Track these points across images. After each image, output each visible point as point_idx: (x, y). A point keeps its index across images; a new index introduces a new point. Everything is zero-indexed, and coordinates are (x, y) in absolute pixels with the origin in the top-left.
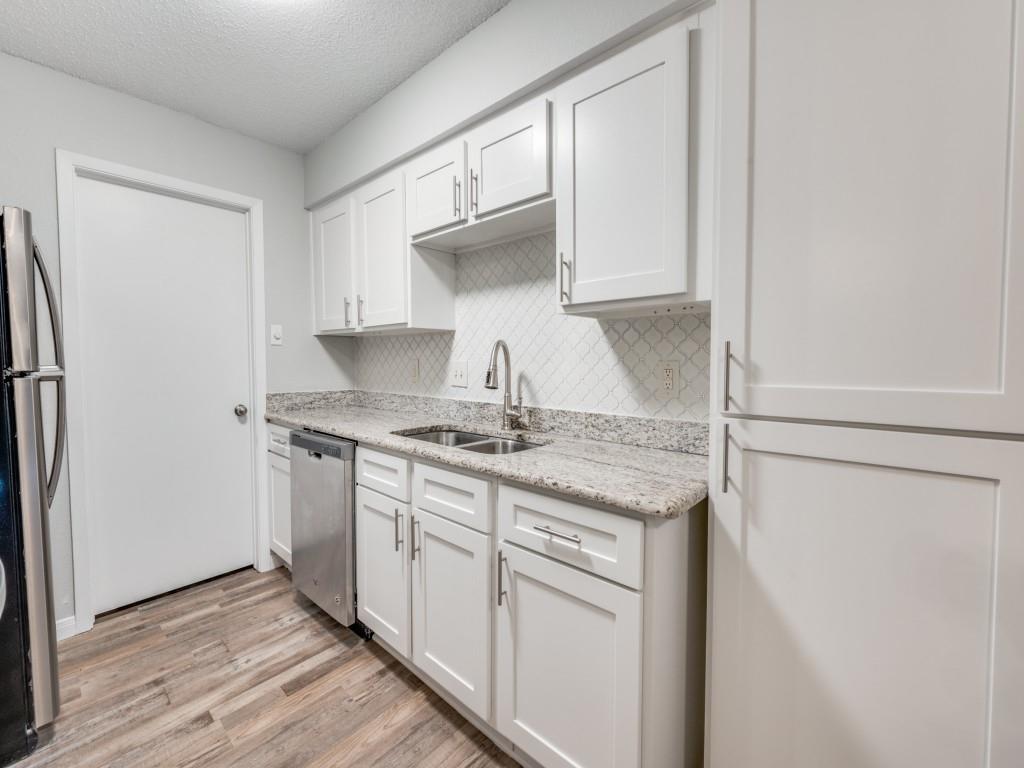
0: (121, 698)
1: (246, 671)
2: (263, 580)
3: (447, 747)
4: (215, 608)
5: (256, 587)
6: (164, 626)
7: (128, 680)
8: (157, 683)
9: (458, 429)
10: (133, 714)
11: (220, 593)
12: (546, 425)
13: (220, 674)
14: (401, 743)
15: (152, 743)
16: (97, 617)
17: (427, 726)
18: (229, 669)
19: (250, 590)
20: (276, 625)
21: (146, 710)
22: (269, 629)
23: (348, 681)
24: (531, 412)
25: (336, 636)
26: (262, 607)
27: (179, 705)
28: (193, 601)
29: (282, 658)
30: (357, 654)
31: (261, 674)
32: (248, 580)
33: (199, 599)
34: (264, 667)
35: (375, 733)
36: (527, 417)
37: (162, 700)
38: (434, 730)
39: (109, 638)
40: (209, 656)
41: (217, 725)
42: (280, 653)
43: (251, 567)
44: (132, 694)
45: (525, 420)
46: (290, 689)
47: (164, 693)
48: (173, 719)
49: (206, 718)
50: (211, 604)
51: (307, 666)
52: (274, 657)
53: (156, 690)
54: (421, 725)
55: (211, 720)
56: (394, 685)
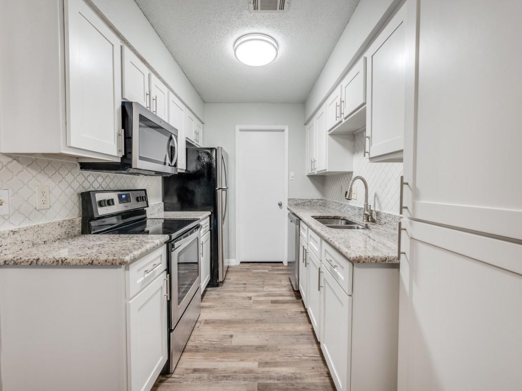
0: (237, 284)
1: (265, 292)
2: (283, 268)
3: (310, 346)
4: (267, 271)
5: (281, 269)
6: (253, 271)
7: (240, 280)
8: (245, 284)
9: (347, 219)
10: (237, 289)
11: (271, 267)
12: (383, 221)
13: (259, 289)
14: (295, 335)
15: (237, 298)
16: (241, 262)
17: (306, 336)
18: (261, 289)
19: (278, 269)
20: (279, 283)
21: (239, 289)
22: (277, 283)
23: (290, 309)
24: (377, 213)
25: (295, 294)
26: (279, 275)
27: (247, 292)
28: (262, 267)
29: (275, 293)
30: (298, 302)
31: (268, 294)
32: (279, 266)
33: (265, 267)
34: (269, 293)
35: (289, 328)
36: (376, 216)
37: (244, 289)
38: (308, 339)
39: (241, 269)
40: (259, 283)
41: (252, 301)
42: (276, 291)
43: (282, 262)
44: (239, 284)
45: (375, 217)
46: (273, 302)
47: (245, 287)
48: (244, 294)
49: (250, 298)
50: (266, 269)
51: (281, 298)
52: (274, 291)
53: (244, 286)
54: (305, 335)
55: (251, 299)
56: (303, 318)
